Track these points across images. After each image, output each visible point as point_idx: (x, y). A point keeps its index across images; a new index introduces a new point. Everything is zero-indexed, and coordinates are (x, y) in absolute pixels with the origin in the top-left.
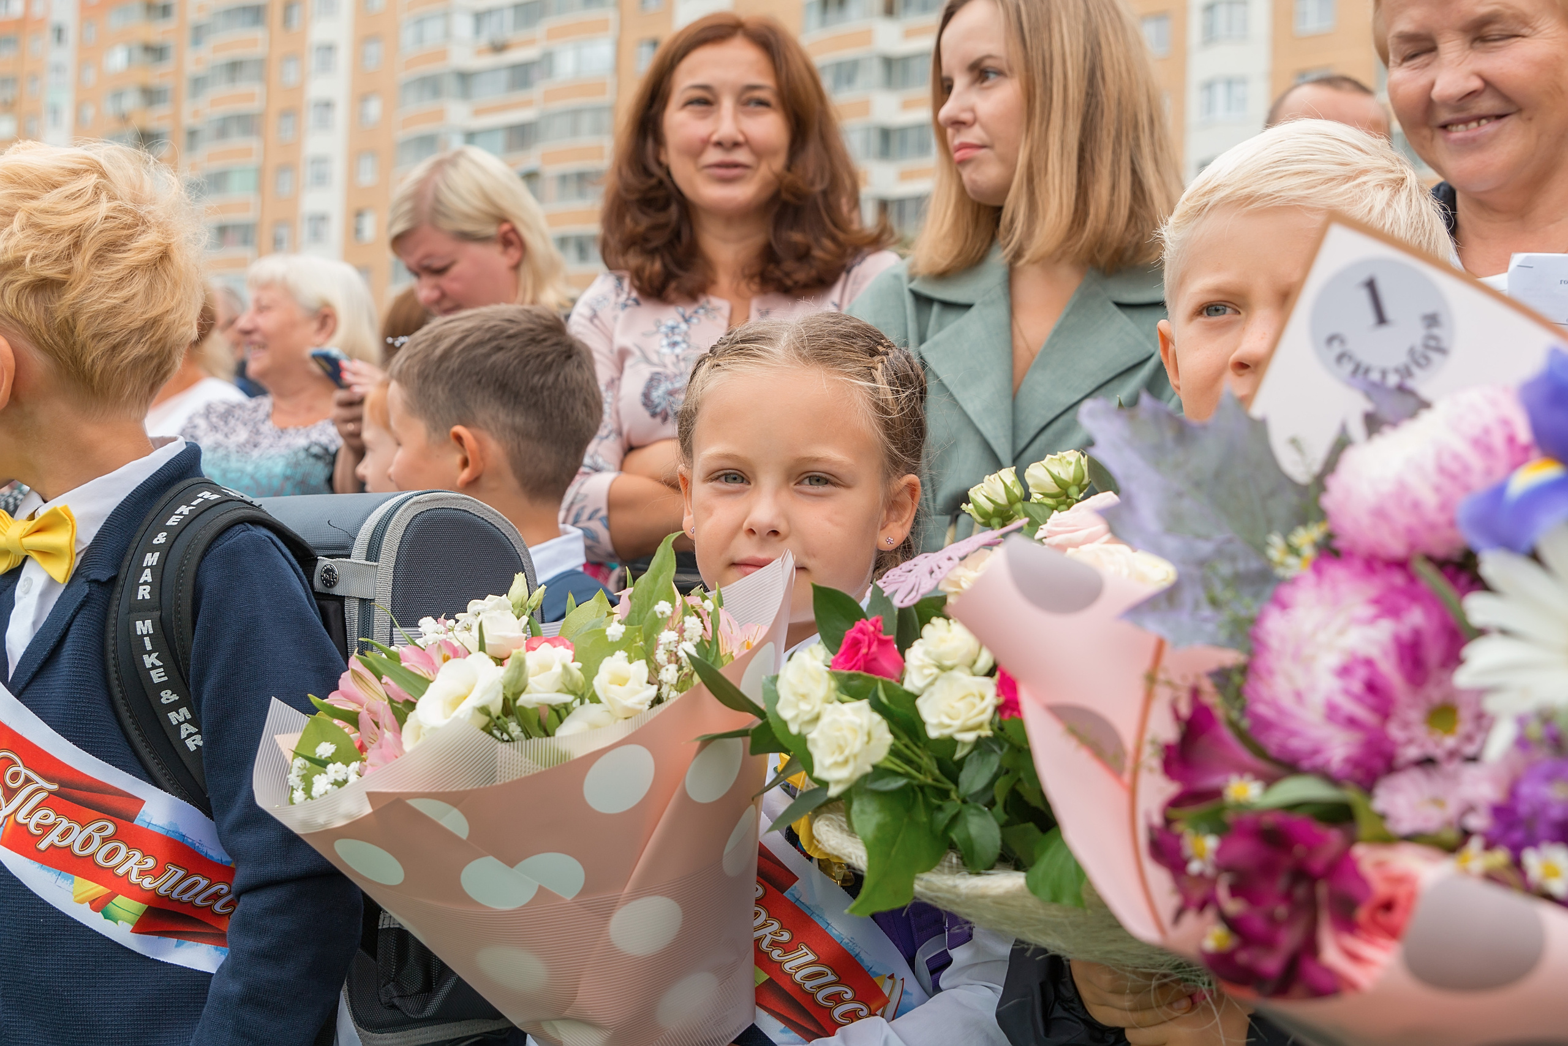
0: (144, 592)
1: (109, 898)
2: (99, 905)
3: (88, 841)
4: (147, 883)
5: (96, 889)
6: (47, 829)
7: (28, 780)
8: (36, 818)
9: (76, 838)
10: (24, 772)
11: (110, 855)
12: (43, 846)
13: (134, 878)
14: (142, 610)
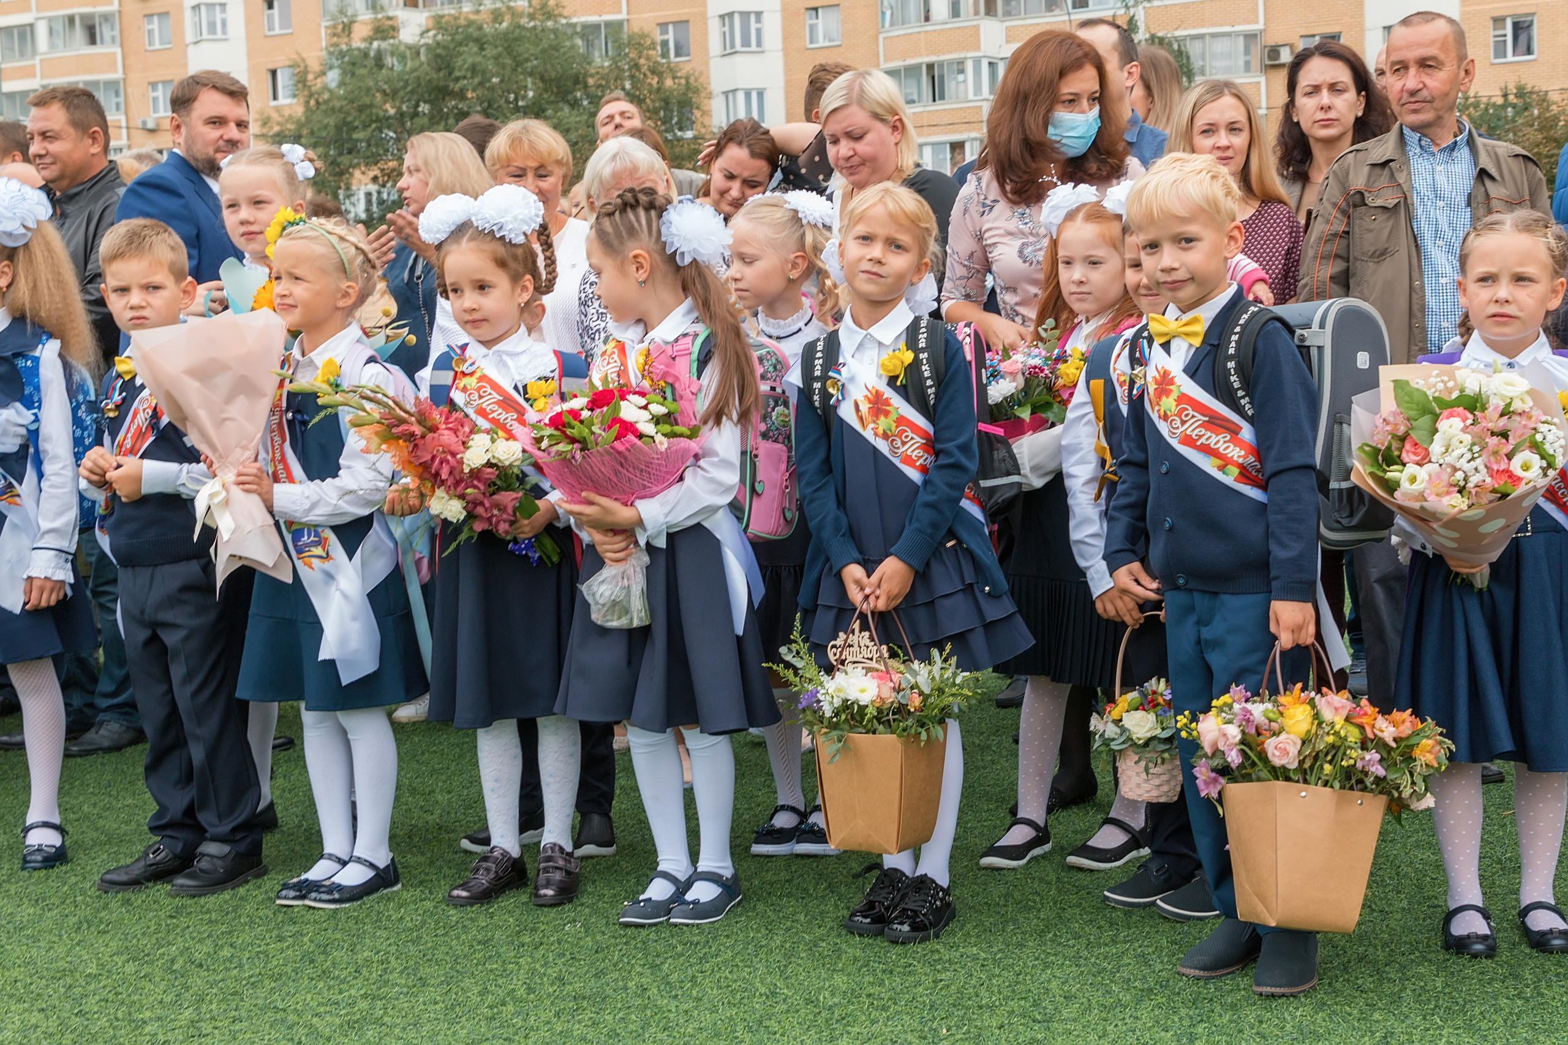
0: (1232, 351)
1: (1226, 465)
2: (1221, 468)
3: (1218, 442)
4: (1241, 460)
5: (1219, 462)
6: (1200, 437)
7: (1193, 416)
8: (1196, 432)
9: (1212, 442)
10: (1191, 412)
11: (1225, 449)
12: (1198, 443)
13: (1235, 458)
14: (1231, 358)
